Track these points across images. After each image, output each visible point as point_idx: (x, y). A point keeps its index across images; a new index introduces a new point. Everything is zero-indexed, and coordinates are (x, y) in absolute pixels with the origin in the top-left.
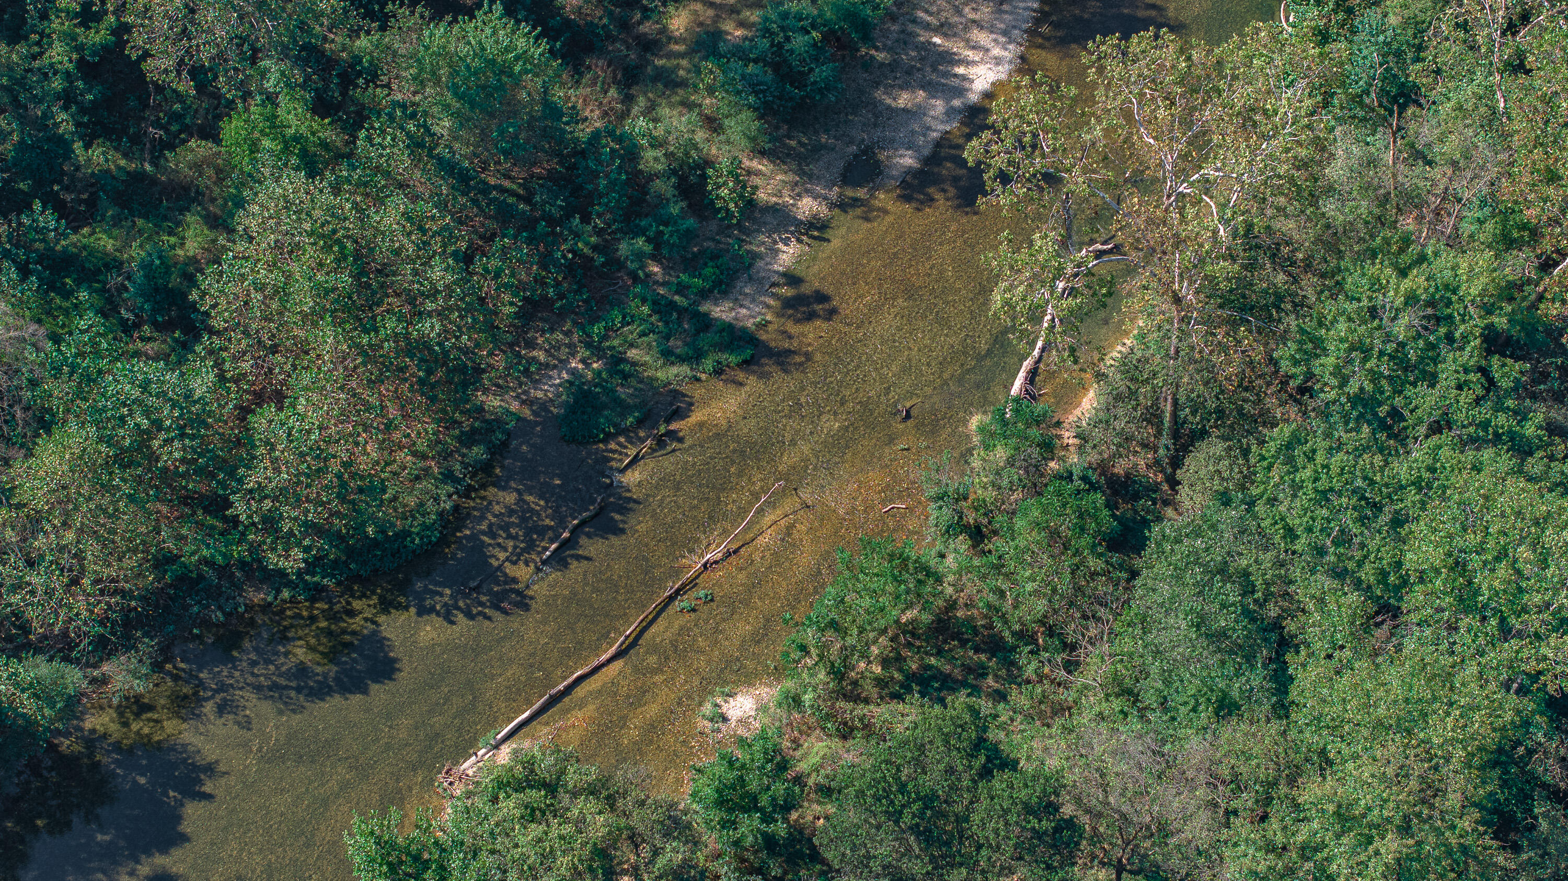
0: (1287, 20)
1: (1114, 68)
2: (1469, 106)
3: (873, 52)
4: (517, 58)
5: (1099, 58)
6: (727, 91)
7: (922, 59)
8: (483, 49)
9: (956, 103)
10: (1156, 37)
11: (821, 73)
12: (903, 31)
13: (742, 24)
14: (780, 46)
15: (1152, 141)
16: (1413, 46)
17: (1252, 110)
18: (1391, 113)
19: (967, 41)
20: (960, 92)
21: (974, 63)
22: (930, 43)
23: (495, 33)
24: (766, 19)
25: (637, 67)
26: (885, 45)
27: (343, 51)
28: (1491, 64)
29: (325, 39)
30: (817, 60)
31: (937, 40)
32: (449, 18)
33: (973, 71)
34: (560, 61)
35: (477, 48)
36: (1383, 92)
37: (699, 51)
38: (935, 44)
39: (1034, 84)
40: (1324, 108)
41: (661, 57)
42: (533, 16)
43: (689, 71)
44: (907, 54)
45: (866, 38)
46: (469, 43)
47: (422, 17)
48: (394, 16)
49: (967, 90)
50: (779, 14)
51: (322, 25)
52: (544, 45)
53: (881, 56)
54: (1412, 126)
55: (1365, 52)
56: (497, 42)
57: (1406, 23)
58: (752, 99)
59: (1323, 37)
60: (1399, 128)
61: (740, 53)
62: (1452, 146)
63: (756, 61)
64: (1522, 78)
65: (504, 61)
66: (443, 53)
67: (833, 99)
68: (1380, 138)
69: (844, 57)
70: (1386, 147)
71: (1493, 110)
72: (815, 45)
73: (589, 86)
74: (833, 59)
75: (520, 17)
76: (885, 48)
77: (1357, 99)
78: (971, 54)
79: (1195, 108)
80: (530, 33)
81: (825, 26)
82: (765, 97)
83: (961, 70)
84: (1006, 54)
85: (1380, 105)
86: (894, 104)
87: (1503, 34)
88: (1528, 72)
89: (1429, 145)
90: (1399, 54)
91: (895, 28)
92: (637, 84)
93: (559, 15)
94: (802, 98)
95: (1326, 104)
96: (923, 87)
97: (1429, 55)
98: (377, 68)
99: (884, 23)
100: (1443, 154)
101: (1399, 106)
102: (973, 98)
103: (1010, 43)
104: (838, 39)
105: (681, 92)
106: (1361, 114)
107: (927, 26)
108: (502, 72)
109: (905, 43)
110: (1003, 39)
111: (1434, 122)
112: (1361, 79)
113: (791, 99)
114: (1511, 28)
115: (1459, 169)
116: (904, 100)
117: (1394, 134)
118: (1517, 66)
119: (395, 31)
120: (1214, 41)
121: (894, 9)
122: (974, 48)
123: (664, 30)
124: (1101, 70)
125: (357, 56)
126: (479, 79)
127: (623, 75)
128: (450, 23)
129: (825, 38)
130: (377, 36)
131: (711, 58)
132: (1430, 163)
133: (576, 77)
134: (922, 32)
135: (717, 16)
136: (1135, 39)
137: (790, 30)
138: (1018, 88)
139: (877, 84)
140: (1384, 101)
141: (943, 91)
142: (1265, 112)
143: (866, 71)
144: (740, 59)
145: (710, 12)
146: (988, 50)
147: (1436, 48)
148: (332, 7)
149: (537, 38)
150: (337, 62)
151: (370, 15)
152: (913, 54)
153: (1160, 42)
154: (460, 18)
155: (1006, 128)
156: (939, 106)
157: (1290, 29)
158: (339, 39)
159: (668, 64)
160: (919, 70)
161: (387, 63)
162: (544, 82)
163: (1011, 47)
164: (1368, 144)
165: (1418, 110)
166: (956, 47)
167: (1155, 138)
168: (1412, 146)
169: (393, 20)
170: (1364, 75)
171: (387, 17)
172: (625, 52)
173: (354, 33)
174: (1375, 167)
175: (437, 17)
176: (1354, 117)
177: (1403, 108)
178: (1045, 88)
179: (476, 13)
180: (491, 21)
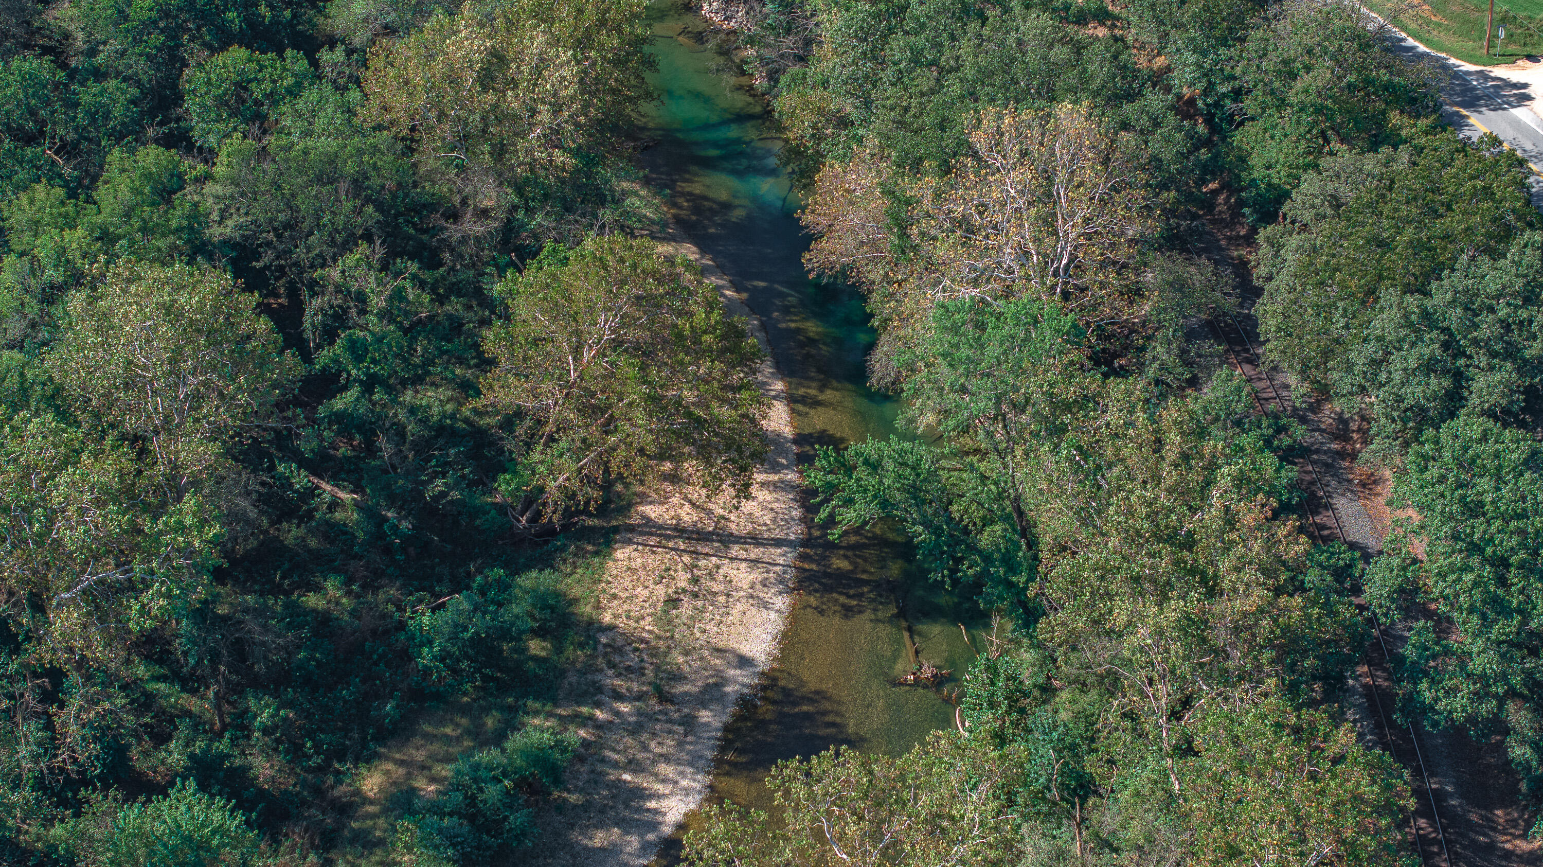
0: (963, 725)
1: (799, 790)
2: (1146, 791)
3: (565, 795)
4: (214, 832)
5: (784, 783)
6: (426, 847)
7: (614, 797)
8: (179, 826)
9: (651, 837)
10: (837, 754)
11: (516, 819)
12: (593, 771)
13: (433, 780)
14: (473, 798)
15: (845, 856)
16: (1086, 739)
17: (939, 816)
18: (1073, 807)
19: (656, 775)
20: (654, 826)
21: (664, 796)
22: (619, 780)
23: (190, 808)
24: (458, 772)
25: (333, 831)
26: (576, 787)
27: (37, 841)
28: (1161, 750)
29: (19, 831)
30: (511, 807)
31: (627, 777)
32: (142, 798)
33: (664, 804)
34: (256, 831)
35: (173, 826)
36: (1063, 786)
37: (394, 809)
38: (625, 781)
39: (724, 813)
40: (1009, 807)
41: (356, 820)
42: (227, 790)
43: (385, 831)
44: (598, 794)
45: (558, 782)
46: (165, 822)
47: (115, 799)
48: (88, 802)
49: (660, 823)
50: (470, 767)
51: (15, 817)
52: (240, 817)
53: (573, 798)
54: (1095, 817)
55: (1042, 751)
56: (192, 818)
57: (1077, 716)
58: (450, 852)
59: (1000, 739)
60: (1083, 820)
61: (436, 809)
62: (1135, 832)
63: (451, 814)
64: (1191, 760)
65: (201, 837)
66: (139, 834)
67: (530, 844)
68: (1066, 831)
69: (537, 801)
70: (1073, 839)
71: (1169, 793)
72: (508, 792)
73: (288, 854)
74: (527, 805)
75: (214, 791)
76: (578, 790)
77: (1039, 796)
78: (660, 788)
79: (883, 821)
80: (225, 806)
81: (515, 773)
82: (463, 848)
83: (652, 804)
84: (695, 785)
85: (1062, 799)
86: (590, 844)
87: (1169, 720)
88: (1196, 754)
89: (1114, 832)
90: (1073, 747)
91: (584, 769)
92: (335, 847)
93: (253, 785)
94: (499, 846)
95: (1011, 803)
96: (617, 825)
97: (1100, 745)
98: (73, 854)
99: (573, 765)
100: (1128, 840)
101: (1080, 797)
102: (667, 830)
103: (697, 773)
104: (530, 785)
105: (379, 852)
106: (1045, 809)
107: (616, 765)
108: (199, 847)
109: (596, 782)
110: (689, 770)
111: (1115, 809)
112: (1041, 776)
113: (489, 848)
114: (1175, 716)
115: (1144, 853)
116: (599, 839)
117: (1079, 825)
118: (1186, 749)
119: (89, 816)
120: (895, 754)
121: (582, 750)
122: (663, 781)
123: (358, 792)
124: (787, 793)
125: (52, 845)
126: (177, 856)
127: (321, 840)
128: (144, 804)
129: (517, 785)
130: (72, 823)
131: (406, 816)
132: (1116, 850)
133: (274, 845)
134: (611, 771)
135: (409, 773)
136: (814, 760)
137: (483, 781)
138: (709, 817)
139: (572, 826)
140: (1065, 794)
141: (637, 826)
142: (952, 819)
143: (560, 813)
144: (435, 813)
145: (402, 771)
146: (676, 782)
147: (1107, 738)
148: (24, 798)
149: (232, 811)
150: (32, 853)
151: (63, 803)
152: (605, 793)
153: (841, 759)
154: (154, 798)
155: (701, 859)
156: (634, 841)
157: (967, 734)
158: (33, 830)
159: (364, 826)
160: (611, 808)
161: (83, 849)
162: (243, 854)
163: (699, 777)
164: (1054, 837)
165: (1098, 800)
166: (644, 782)
167: (848, 854)
168: (1097, 835)
169: (86, 806)
170: (1043, 772)
171: (80, 803)
172: (321, 817)
173: (49, 822)
174: (1065, 859)
175: (130, 798)
176: (1038, 813)
177: (1084, 800)
178: (734, 815)
179: (170, 791)
180: (185, 798)
